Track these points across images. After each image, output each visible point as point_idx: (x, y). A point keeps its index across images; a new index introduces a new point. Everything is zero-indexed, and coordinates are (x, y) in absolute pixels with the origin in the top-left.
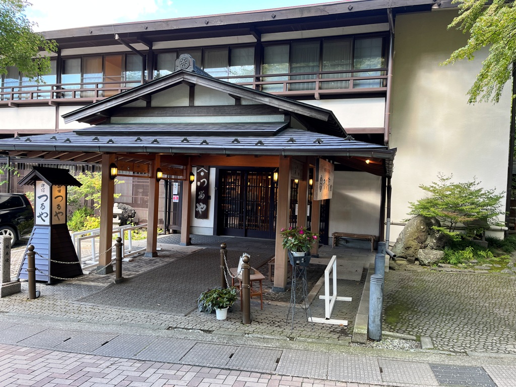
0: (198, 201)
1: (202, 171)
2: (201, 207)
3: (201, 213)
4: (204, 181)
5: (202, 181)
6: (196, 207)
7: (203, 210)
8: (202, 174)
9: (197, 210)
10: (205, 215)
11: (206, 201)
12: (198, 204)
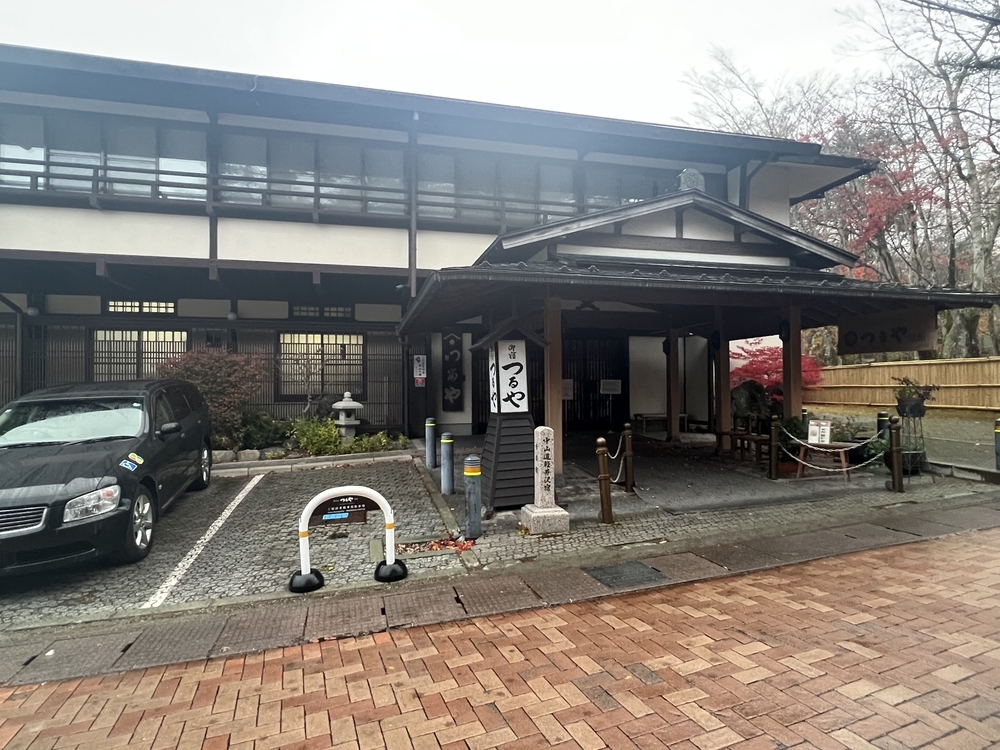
0: (447, 384)
1: (452, 338)
2: (451, 395)
3: (452, 402)
4: (456, 354)
5: (452, 353)
6: (444, 394)
7: (456, 397)
8: (452, 342)
9: (446, 398)
10: (458, 407)
11: (459, 384)
12: (446, 389)
